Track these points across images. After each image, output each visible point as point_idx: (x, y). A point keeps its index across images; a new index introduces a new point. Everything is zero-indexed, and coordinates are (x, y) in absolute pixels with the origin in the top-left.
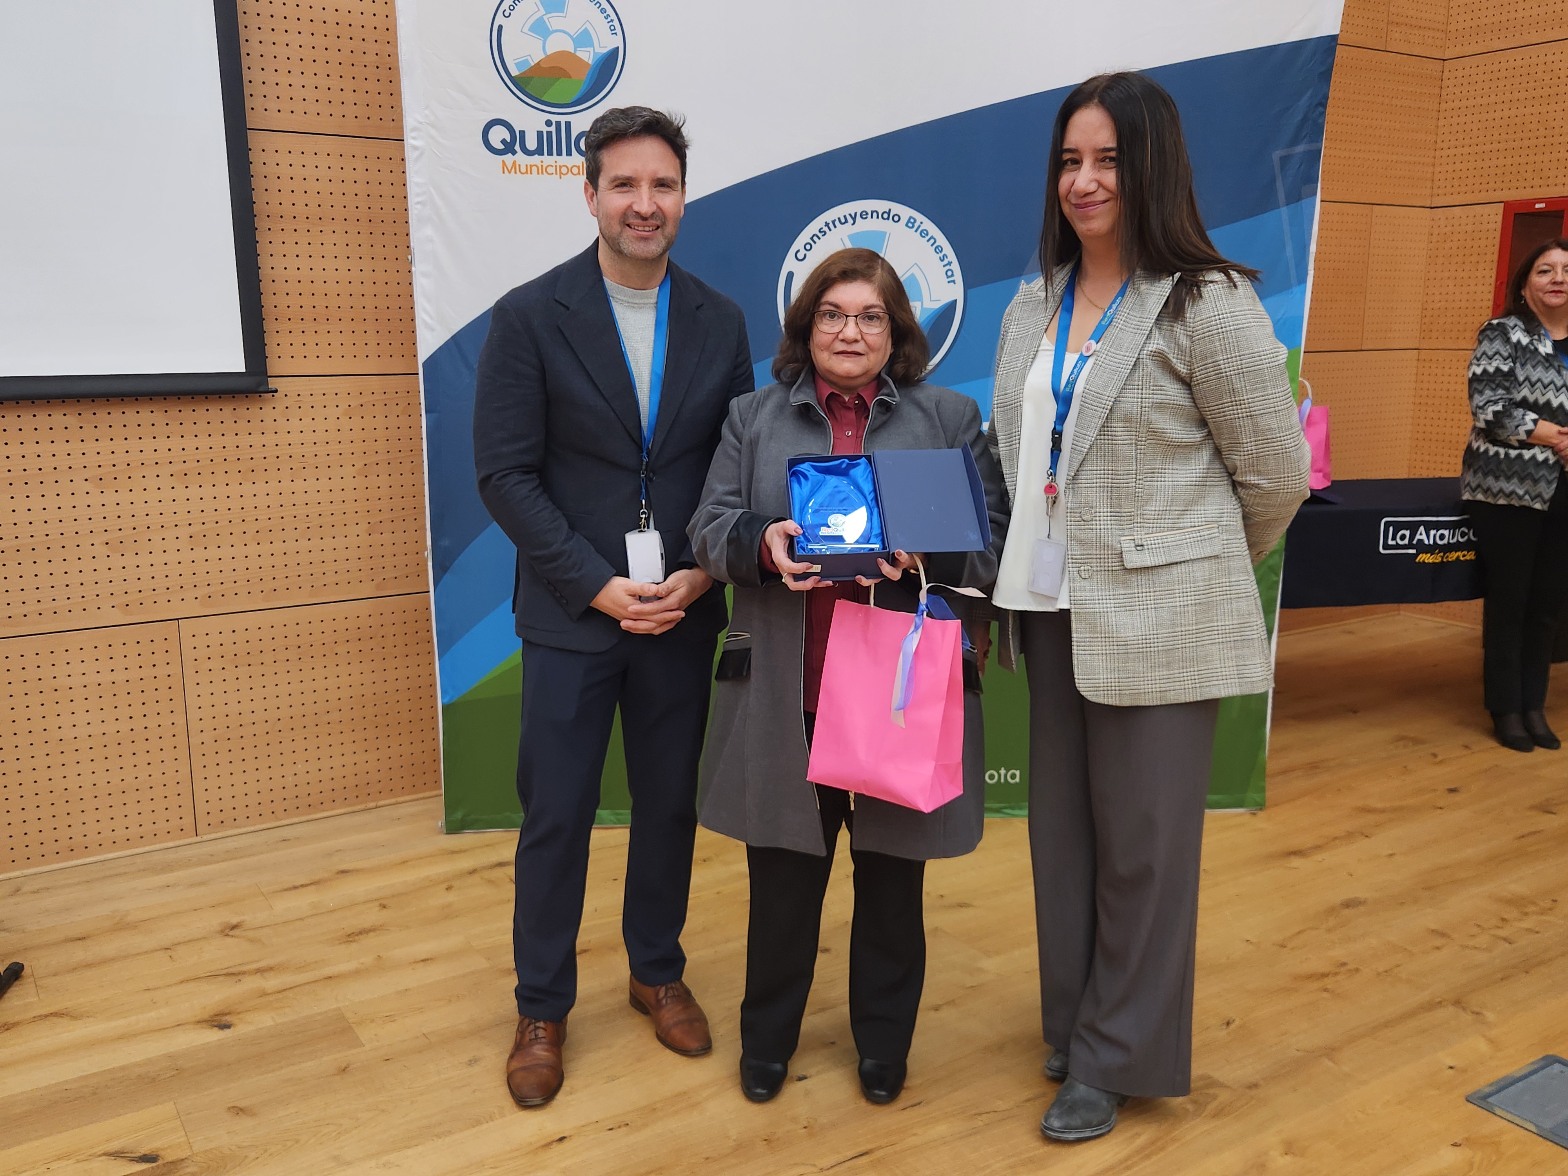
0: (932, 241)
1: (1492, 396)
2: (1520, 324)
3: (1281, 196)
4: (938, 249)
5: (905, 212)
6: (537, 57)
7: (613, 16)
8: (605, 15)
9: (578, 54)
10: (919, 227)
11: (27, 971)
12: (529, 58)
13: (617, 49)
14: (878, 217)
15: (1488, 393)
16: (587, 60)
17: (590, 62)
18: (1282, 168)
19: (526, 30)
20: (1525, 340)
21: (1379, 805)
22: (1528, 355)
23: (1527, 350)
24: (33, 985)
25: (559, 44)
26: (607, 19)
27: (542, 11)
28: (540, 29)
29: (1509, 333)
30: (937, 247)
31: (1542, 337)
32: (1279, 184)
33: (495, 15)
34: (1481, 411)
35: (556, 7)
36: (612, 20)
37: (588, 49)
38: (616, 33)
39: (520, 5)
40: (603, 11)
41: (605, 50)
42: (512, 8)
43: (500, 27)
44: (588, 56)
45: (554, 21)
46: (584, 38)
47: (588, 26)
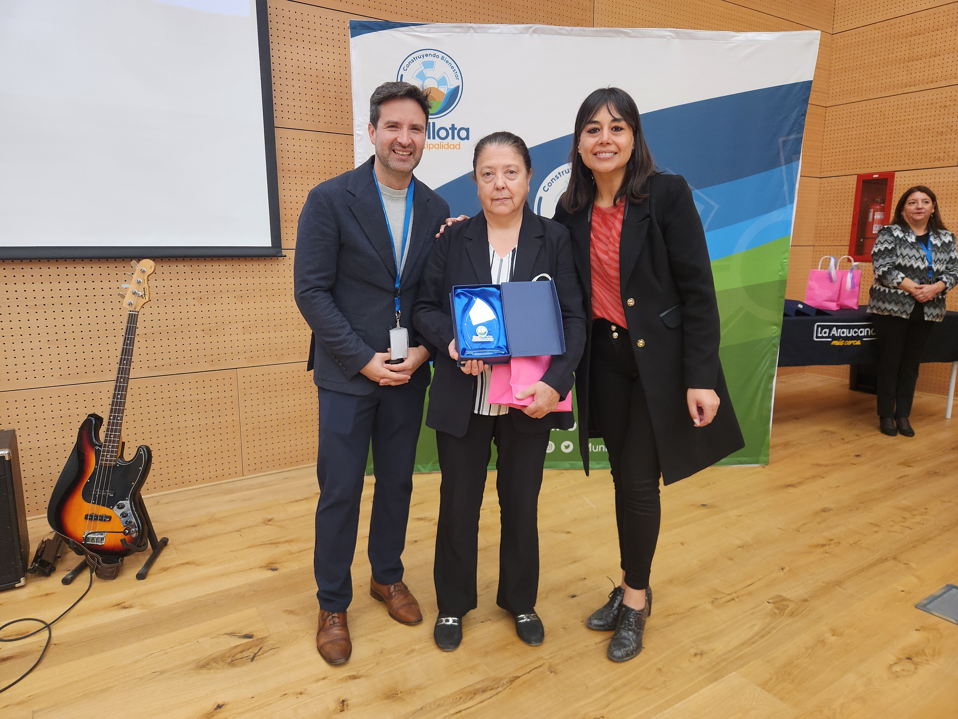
1: (882, 262)
2: (898, 227)
3: (783, 160)
7: (457, 70)
8: (453, 69)
9: (440, 89)
13: (458, 87)
15: (881, 261)
16: (444, 92)
18: (784, 147)
19: (414, 77)
20: (901, 235)
21: (824, 463)
22: (902, 243)
23: (902, 240)
26: (454, 71)
28: (423, 77)
29: (892, 231)
31: (910, 234)
32: (782, 154)
33: (399, 69)
34: (877, 270)
35: (429, 65)
36: (456, 72)
37: (445, 86)
38: (458, 79)
39: (412, 65)
40: (452, 67)
41: (453, 87)
42: (408, 66)
43: (402, 75)
44: (445, 90)
45: (428, 73)
46: (443, 81)
47: (445, 75)
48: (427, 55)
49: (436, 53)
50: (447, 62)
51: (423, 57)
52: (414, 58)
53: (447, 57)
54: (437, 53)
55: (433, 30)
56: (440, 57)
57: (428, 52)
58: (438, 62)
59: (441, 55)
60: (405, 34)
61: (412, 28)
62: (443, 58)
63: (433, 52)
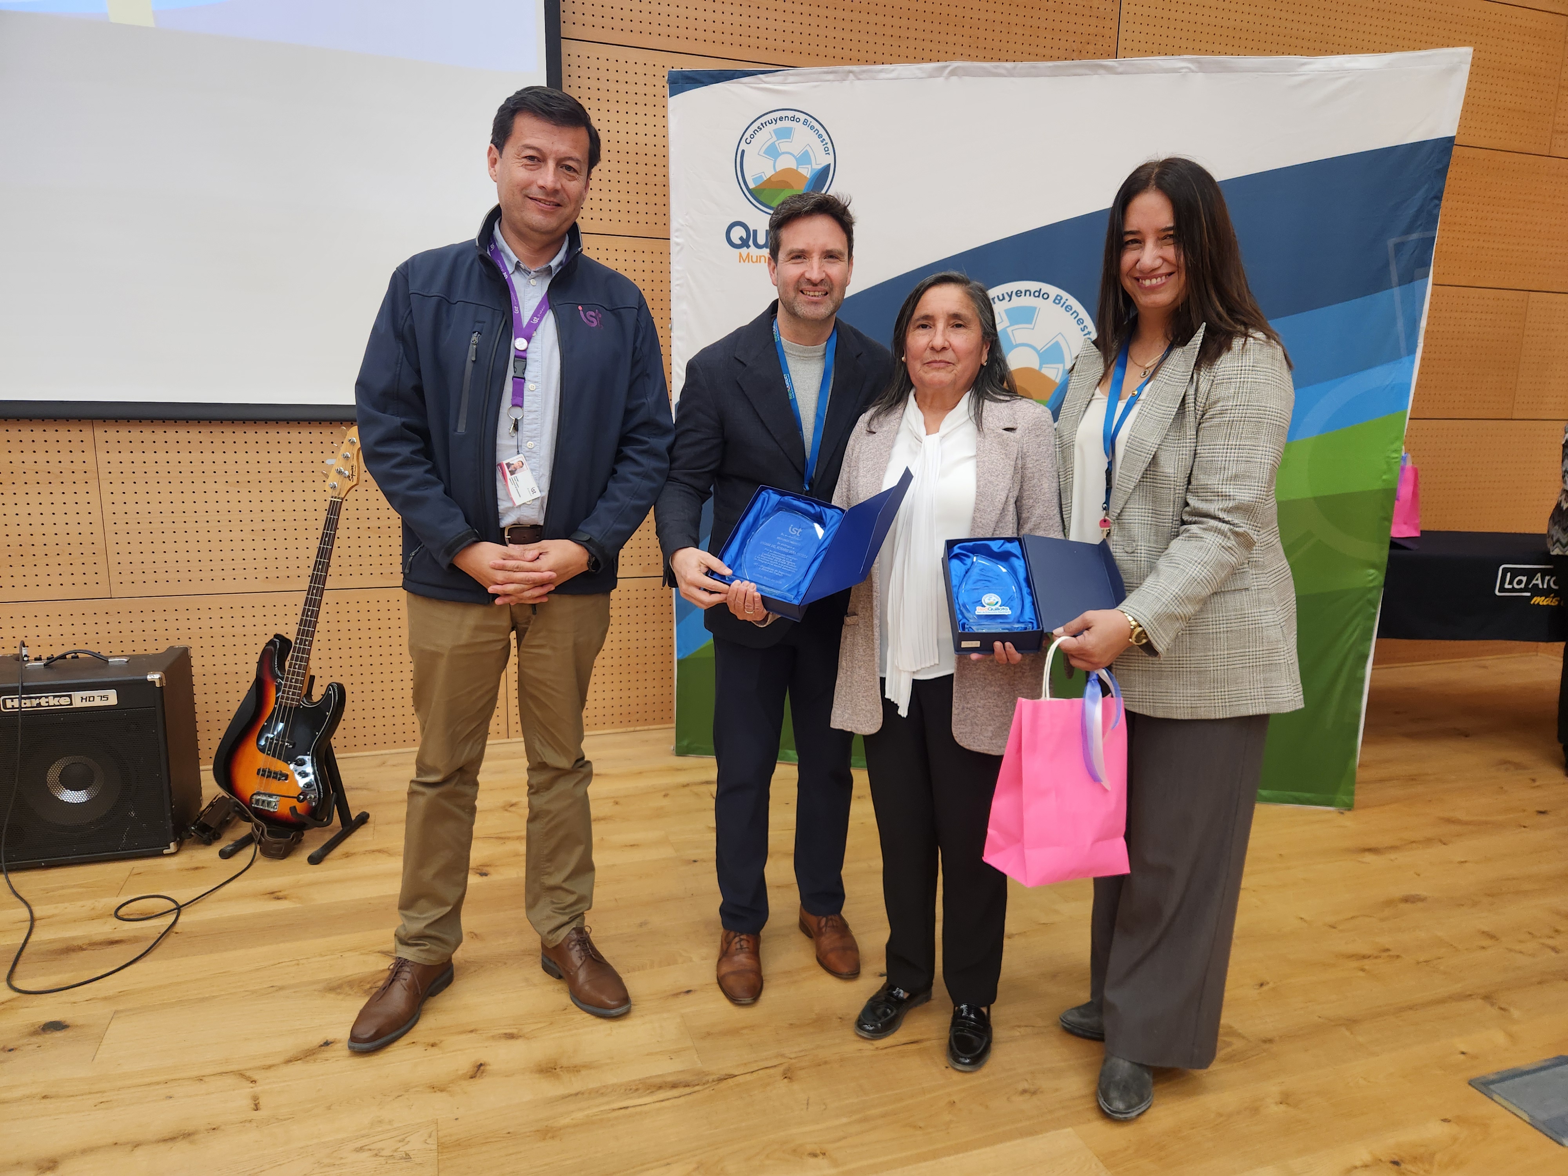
0: (1075, 315)
3: (1394, 278)
4: (1080, 321)
5: (1053, 291)
6: (769, 173)
7: (828, 140)
8: (821, 139)
9: (800, 170)
10: (1065, 303)
11: (371, 819)
12: (763, 174)
13: (829, 166)
14: (1030, 295)
16: (805, 175)
17: (808, 176)
18: (1396, 254)
19: (762, 153)
21: (1465, 818)
24: (372, 829)
25: (786, 163)
26: (823, 142)
27: (775, 138)
28: (772, 152)
30: (1079, 320)
32: (1393, 267)
33: (740, 142)
35: (785, 134)
36: (826, 144)
37: (807, 166)
38: (829, 154)
39: (759, 135)
40: (820, 136)
41: (820, 167)
42: (752, 136)
43: (743, 151)
44: (807, 172)
45: (783, 146)
46: (804, 158)
47: (808, 148)
48: (781, 119)
49: (795, 114)
50: (812, 128)
51: (776, 121)
52: (762, 124)
53: (811, 121)
54: (798, 115)
55: (791, 79)
56: (802, 121)
57: (783, 114)
58: (799, 128)
59: (803, 117)
60: (752, 87)
61: (760, 79)
62: (805, 122)
63: (790, 114)
